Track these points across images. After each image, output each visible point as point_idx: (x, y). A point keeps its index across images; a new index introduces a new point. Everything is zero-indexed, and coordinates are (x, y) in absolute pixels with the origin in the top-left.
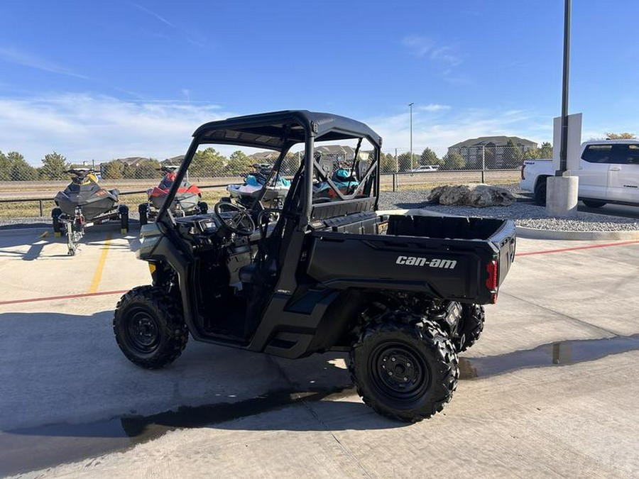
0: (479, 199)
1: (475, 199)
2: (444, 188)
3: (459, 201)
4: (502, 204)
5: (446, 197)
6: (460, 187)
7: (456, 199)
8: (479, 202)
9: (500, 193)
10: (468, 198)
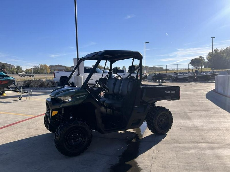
0: (48, 84)
1: (47, 84)
2: (31, 80)
3: (40, 85)
4: (54, 86)
5: (34, 84)
6: (39, 80)
7: (39, 85)
8: (48, 85)
9: (53, 82)
10: (43, 84)
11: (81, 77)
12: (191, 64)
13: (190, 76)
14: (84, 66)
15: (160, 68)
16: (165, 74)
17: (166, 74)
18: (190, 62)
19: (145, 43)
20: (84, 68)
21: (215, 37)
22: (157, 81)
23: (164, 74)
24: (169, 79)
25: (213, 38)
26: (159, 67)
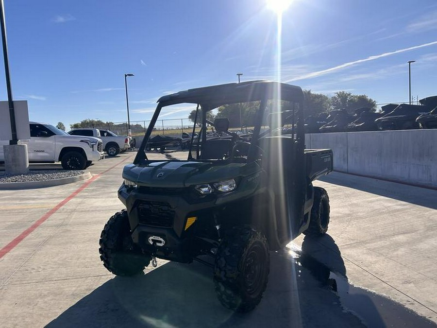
11: (24, 146)
12: (191, 120)
13: (211, 139)
14: (30, 121)
15: (137, 125)
16: (168, 137)
17: (170, 136)
18: (190, 114)
19: (126, 76)
20: (30, 124)
21: (241, 74)
22: (158, 149)
23: (166, 137)
24: (177, 146)
25: (239, 75)
26: (135, 124)
